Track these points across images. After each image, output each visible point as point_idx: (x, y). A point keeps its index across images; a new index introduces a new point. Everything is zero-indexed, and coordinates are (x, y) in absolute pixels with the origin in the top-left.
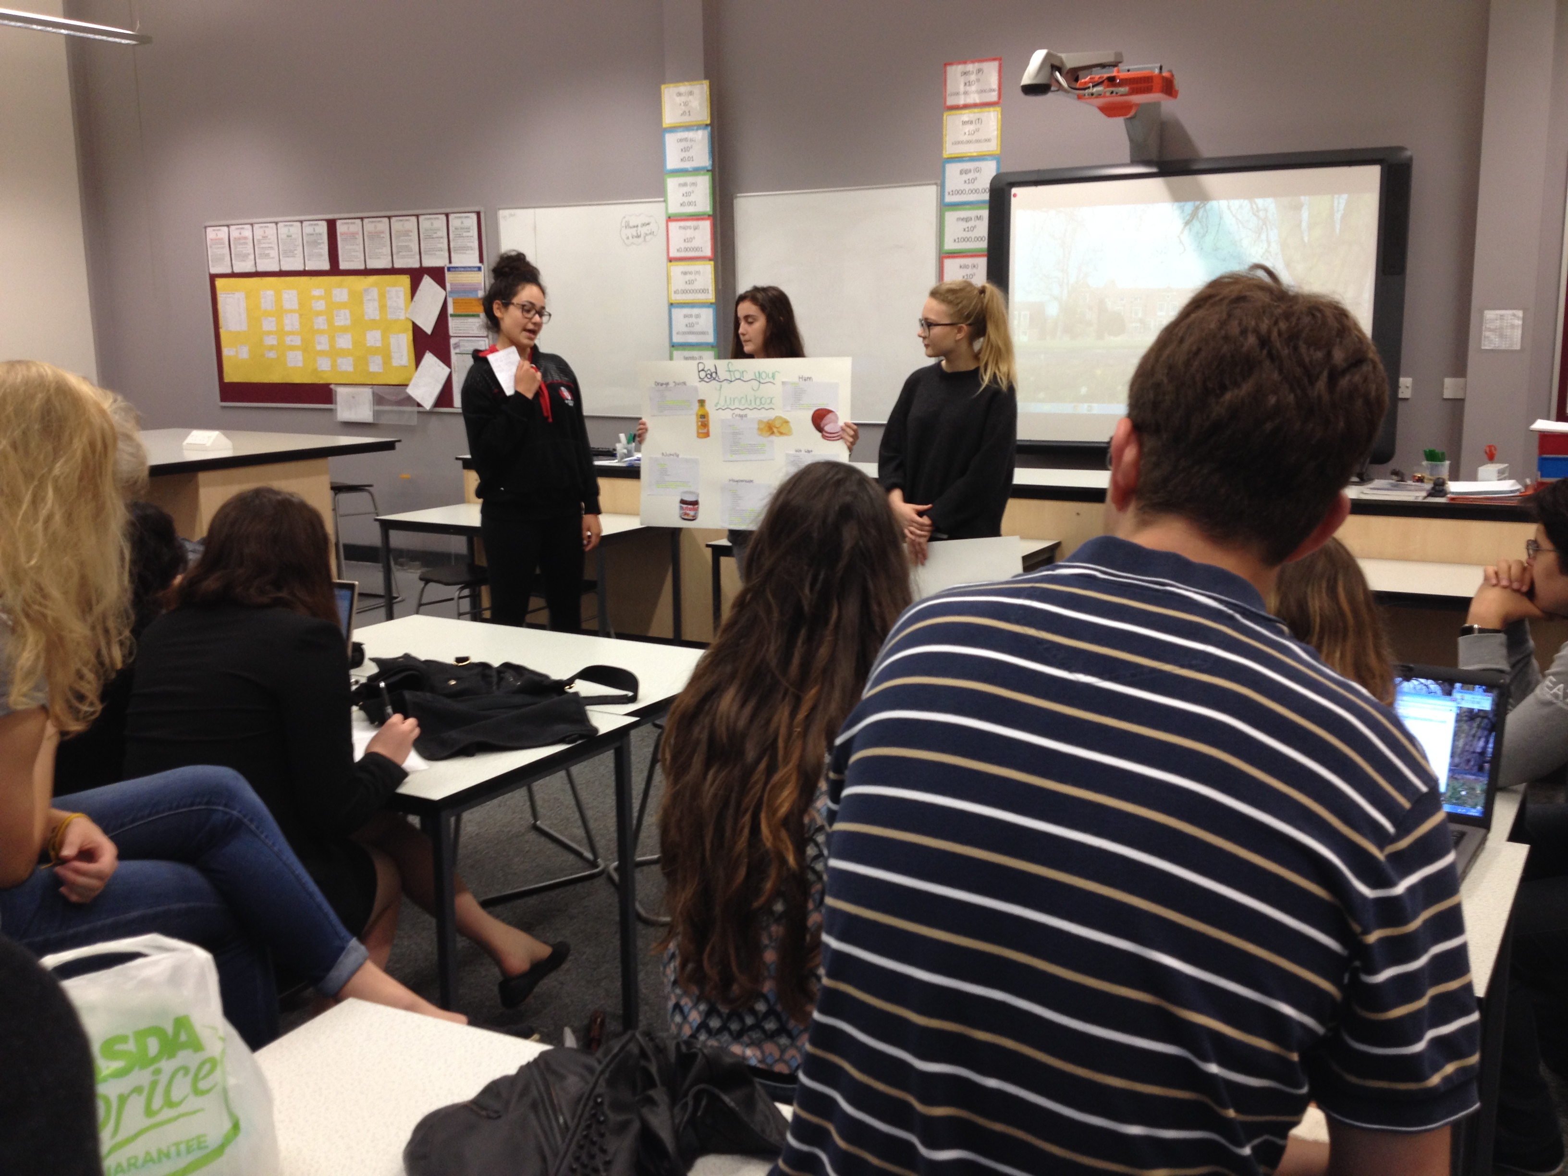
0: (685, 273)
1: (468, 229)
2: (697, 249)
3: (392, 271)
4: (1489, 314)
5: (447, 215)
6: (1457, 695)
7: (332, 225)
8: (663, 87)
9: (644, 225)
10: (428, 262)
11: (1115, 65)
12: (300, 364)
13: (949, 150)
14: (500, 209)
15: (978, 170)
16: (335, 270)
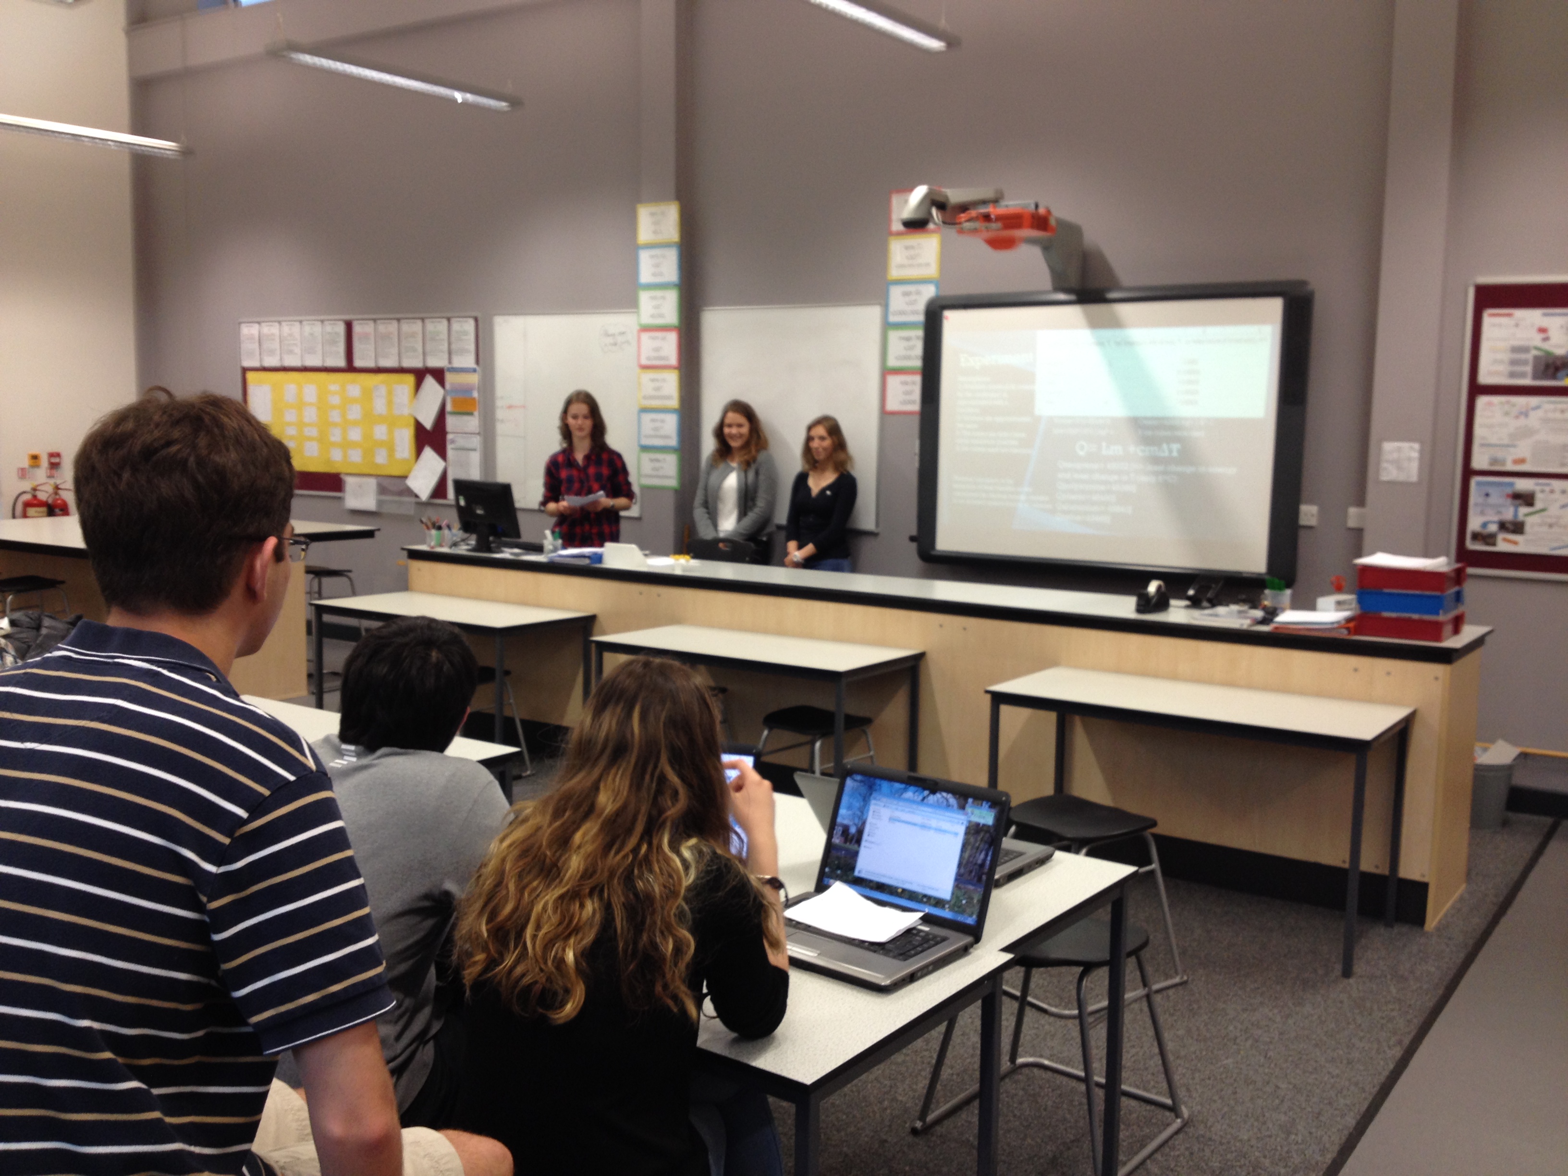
0: (654, 380)
1: (466, 333)
2: (664, 358)
3: (400, 370)
4: (1388, 447)
5: (449, 320)
7: (349, 326)
9: (620, 334)
11: (994, 202)
12: (316, 454)
13: (894, 273)
14: (495, 315)
15: (918, 293)
16: (350, 368)
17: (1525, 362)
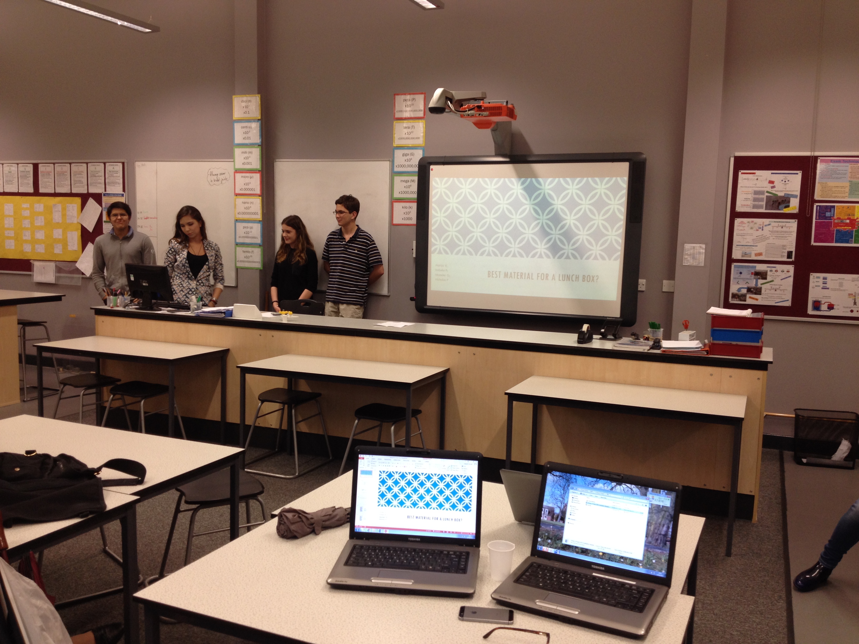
0: (245, 203)
1: (117, 172)
2: (252, 189)
3: (71, 195)
4: (687, 246)
5: (105, 164)
6: (650, 496)
7: (36, 167)
8: (234, 97)
9: (221, 174)
10: (93, 190)
11: (482, 99)
12: (13, 248)
13: (397, 143)
14: (136, 161)
15: (412, 154)
16: (36, 193)
17: (762, 200)
